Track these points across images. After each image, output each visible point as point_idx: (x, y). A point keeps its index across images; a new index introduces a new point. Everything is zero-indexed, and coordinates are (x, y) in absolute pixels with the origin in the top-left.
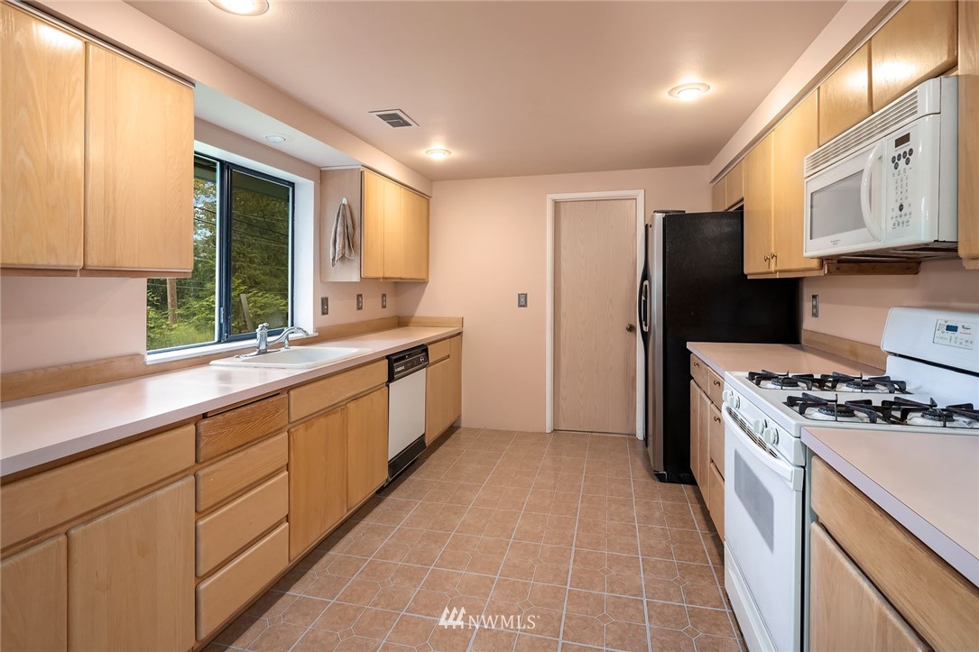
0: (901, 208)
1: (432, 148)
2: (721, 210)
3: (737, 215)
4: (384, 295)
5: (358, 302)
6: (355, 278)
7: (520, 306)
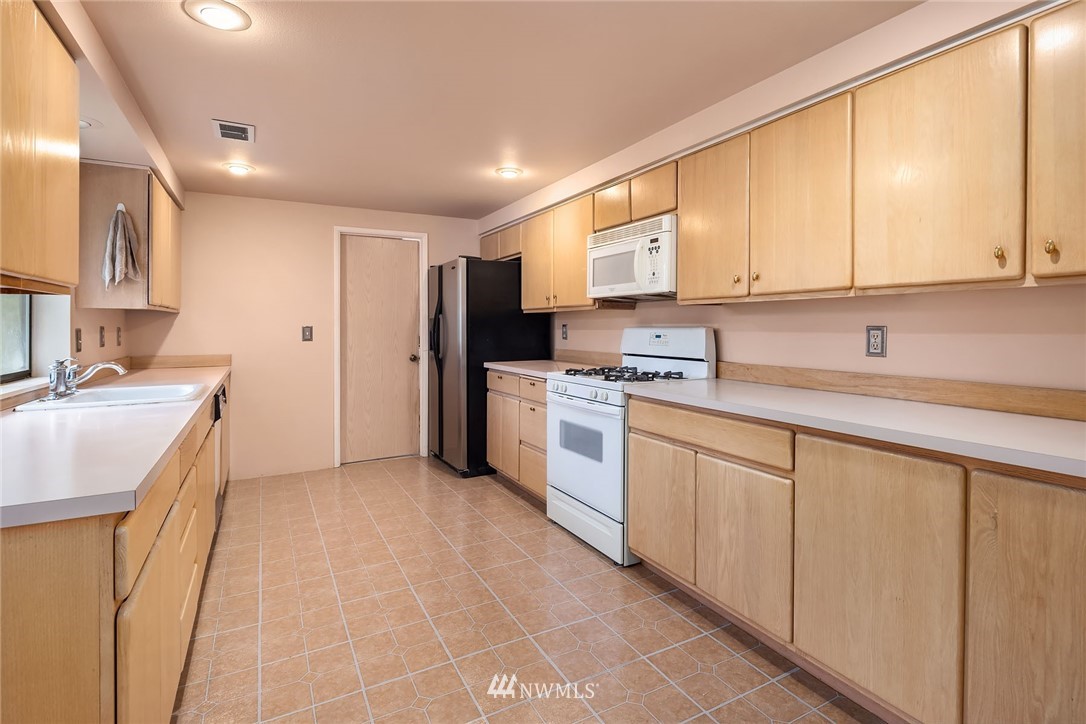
0: (654, 274)
1: (231, 161)
2: (493, 258)
3: (515, 266)
4: (119, 330)
5: (102, 337)
6: (140, 304)
7: (305, 340)
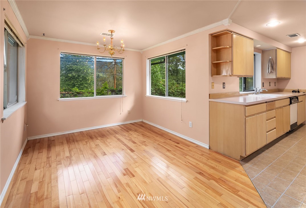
4: (275, 83)
5: (270, 84)
6: (274, 77)
